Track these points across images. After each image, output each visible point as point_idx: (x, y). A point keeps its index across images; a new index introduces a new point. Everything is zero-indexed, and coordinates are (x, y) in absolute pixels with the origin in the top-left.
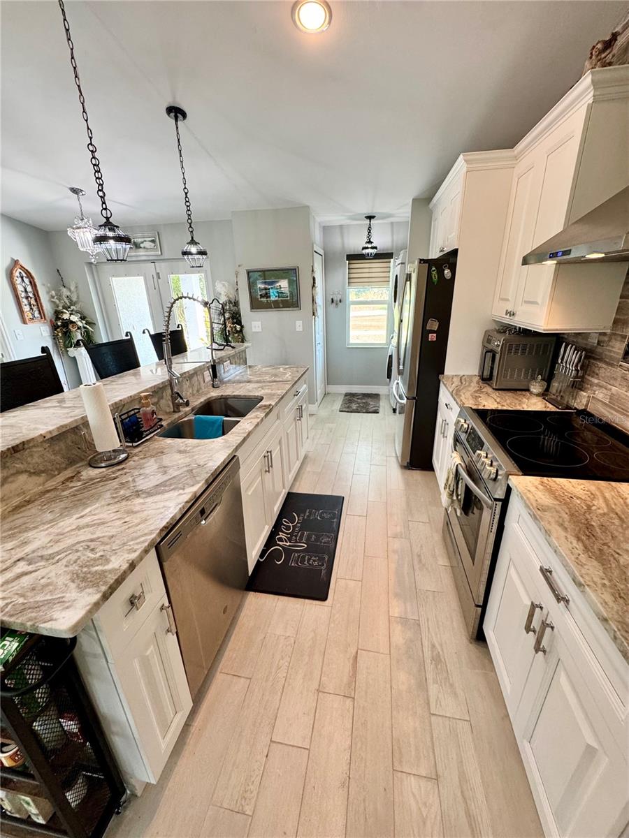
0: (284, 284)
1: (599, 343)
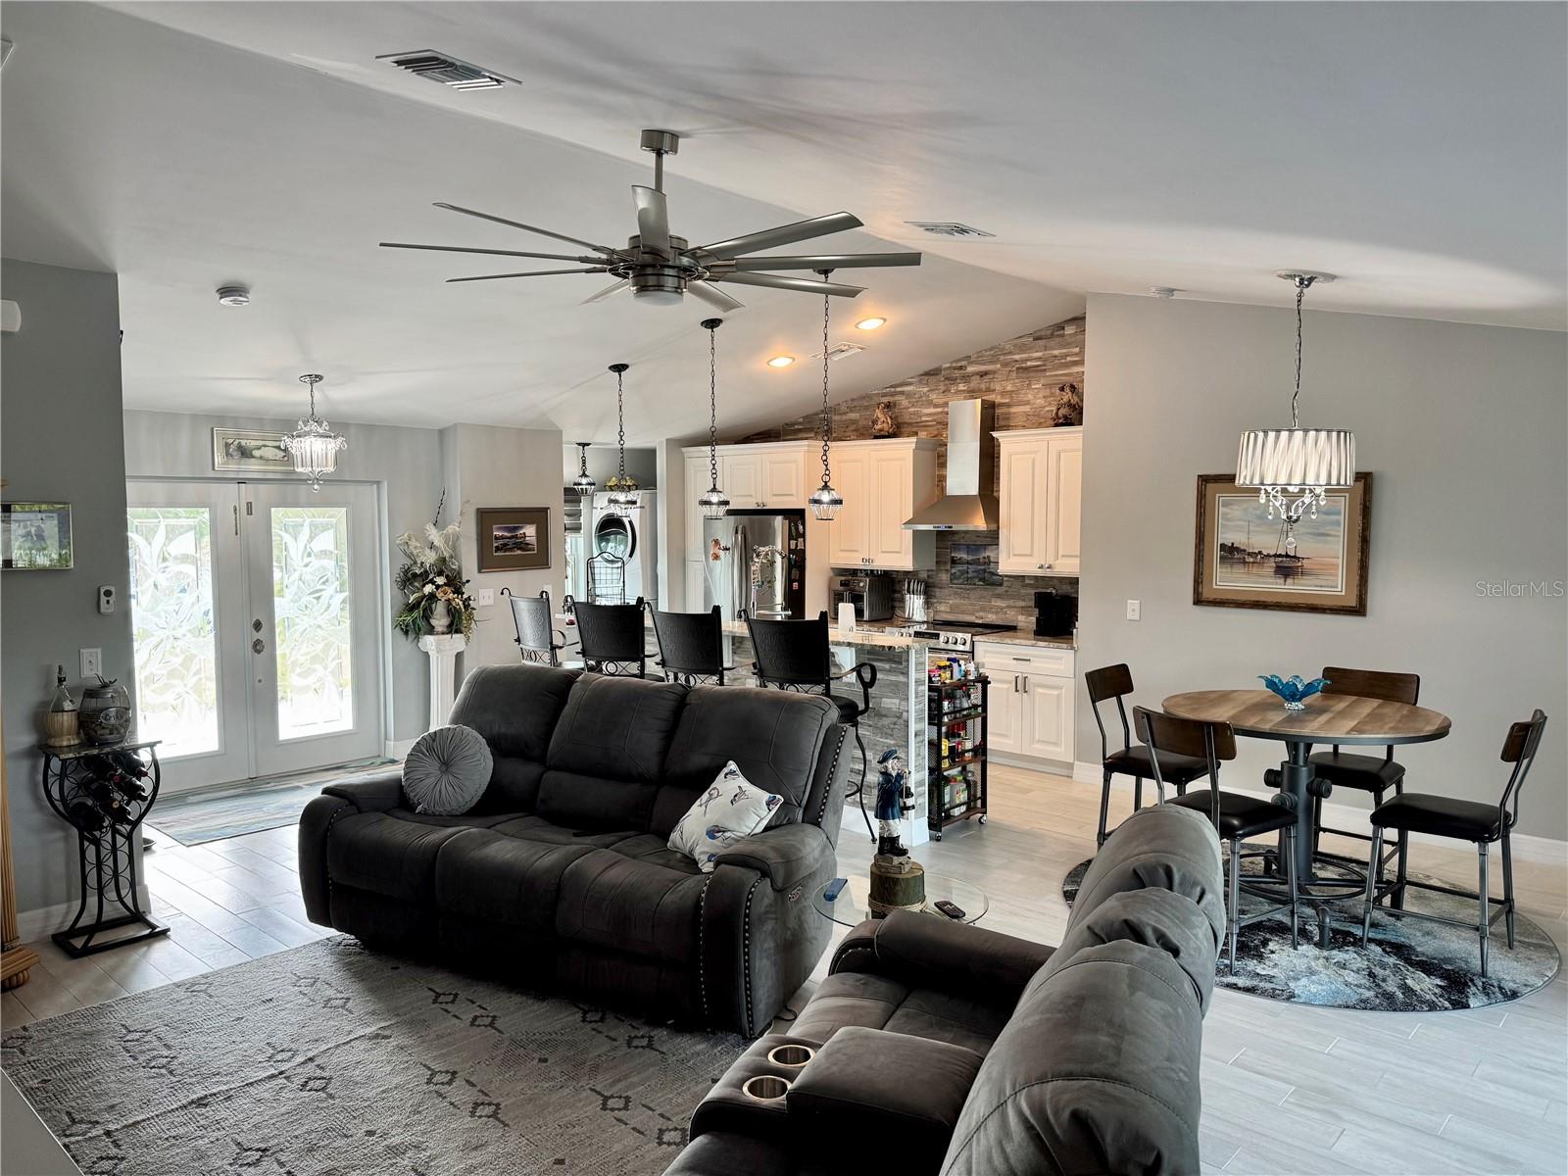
0: (530, 531)
1: (928, 576)
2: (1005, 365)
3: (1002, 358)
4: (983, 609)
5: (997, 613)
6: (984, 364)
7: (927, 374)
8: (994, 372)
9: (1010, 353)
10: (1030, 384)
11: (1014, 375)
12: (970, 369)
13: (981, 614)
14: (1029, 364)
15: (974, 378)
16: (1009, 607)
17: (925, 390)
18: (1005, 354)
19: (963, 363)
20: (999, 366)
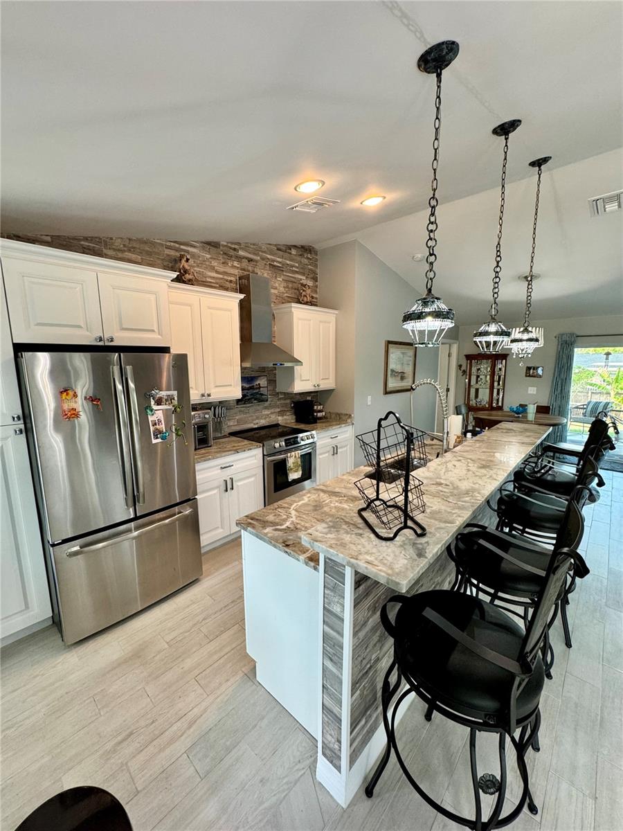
2: (263, 259)
3: (260, 253)
4: (257, 418)
5: (265, 418)
6: (250, 253)
7: (209, 243)
8: (257, 261)
9: (264, 252)
10: (276, 277)
11: (268, 267)
12: (241, 253)
13: (257, 421)
14: (275, 263)
15: (243, 260)
16: (272, 413)
17: (208, 256)
18: (262, 252)
19: (236, 247)
20: (259, 258)
